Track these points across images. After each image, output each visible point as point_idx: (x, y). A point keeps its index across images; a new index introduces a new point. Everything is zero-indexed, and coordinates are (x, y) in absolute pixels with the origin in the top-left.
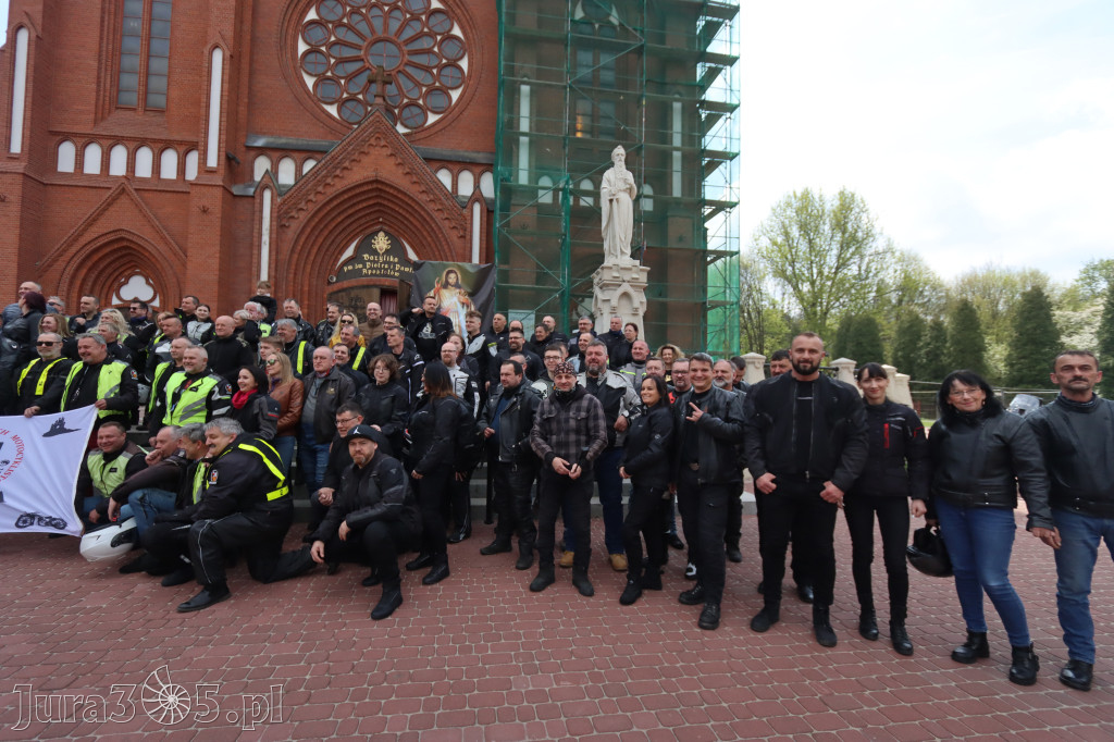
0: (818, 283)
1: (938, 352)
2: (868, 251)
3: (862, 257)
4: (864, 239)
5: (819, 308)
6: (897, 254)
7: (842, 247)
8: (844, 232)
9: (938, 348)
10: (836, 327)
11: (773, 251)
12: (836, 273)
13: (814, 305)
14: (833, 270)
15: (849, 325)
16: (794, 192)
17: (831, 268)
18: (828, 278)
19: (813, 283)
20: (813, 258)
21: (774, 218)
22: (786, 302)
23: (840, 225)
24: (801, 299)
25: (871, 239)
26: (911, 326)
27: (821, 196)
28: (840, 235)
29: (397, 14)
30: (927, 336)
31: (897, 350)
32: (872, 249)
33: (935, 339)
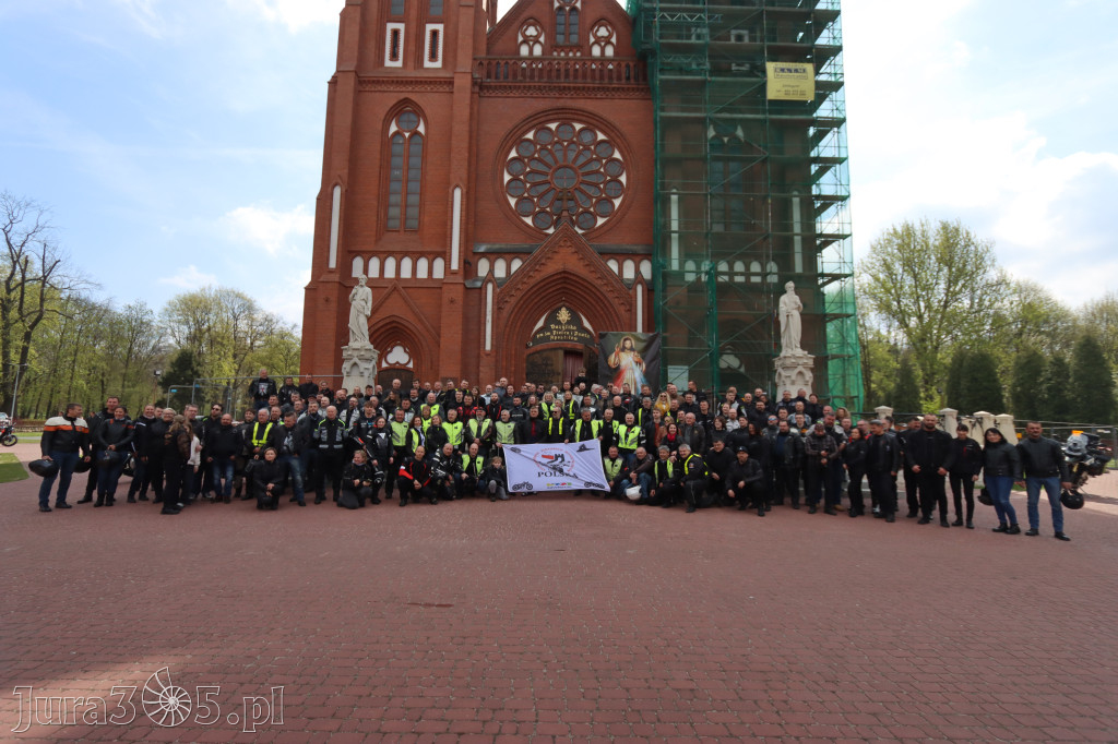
0: (926, 316)
1: (1060, 387)
2: (980, 280)
3: (973, 291)
4: (973, 273)
5: (928, 343)
6: (1013, 285)
7: (950, 281)
8: (950, 267)
9: (1060, 383)
10: (948, 361)
11: (875, 288)
12: (945, 306)
13: (923, 340)
14: (942, 303)
15: (962, 361)
16: (894, 229)
17: (940, 301)
18: (937, 311)
19: (920, 317)
20: (919, 292)
21: (875, 256)
22: (893, 334)
23: (947, 259)
24: (909, 333)
25: (981, 272)
26: (1029, 362)
27: (924, 231)
28: (946, 270)
29: (573, 146)
30: (1047, 371)
31: (1014, 386)
32: (984, 282)
33: (1057, 374)
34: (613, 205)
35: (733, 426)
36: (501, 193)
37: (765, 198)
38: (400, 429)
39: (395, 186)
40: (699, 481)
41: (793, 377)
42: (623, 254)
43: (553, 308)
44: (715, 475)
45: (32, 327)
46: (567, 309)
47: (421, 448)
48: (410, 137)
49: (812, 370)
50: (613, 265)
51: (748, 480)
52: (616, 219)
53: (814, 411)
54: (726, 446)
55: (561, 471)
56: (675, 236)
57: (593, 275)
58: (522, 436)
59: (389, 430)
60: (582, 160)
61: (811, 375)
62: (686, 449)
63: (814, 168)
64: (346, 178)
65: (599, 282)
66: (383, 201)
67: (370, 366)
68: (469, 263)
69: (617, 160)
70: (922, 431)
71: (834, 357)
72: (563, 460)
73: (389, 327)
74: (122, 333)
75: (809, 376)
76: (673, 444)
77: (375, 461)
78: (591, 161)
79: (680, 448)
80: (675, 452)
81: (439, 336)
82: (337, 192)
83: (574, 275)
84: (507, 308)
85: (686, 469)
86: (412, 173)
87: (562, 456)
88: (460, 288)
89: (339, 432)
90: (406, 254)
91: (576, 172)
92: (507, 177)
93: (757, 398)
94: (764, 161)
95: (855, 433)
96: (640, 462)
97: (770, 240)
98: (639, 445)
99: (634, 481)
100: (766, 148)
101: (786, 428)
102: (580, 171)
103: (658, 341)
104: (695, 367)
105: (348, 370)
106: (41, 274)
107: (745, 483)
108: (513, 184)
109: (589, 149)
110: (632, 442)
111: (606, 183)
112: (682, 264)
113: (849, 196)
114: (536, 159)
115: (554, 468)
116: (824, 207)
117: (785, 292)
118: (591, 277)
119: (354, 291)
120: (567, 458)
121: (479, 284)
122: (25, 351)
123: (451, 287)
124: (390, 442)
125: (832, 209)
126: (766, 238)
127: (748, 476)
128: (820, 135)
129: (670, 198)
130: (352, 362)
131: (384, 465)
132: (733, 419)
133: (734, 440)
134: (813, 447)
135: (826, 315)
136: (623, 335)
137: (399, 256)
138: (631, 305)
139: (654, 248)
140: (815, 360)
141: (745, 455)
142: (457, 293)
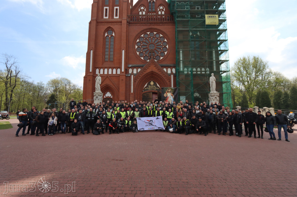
0: (250, 82)
2: (264, 72)
3: (262, 75)
4: (262, 70)
5: (250, 89)
6: (273, 73)
7: (256, 72)
8: (256, 68)
9: (286, 99)
10: (256, 94)
11: (236, 74)
12: (255, 79)
13: (249, 88)
14: (254, 78)
15: (260, 94)
16: (241, 59)
17: (253, 78)
18: (252, 81)
19: (248, 82)
20: (248, 75)
21: (235, 66)
22: (241, 87)
23: (255, 66)
24: (245, 87)
25: (265, 69)
26: (278, 94)
27: (249, 59)
28: (255, 69)
30: (283, 96)
31: (274, 100)
32: (265, 72)
33: (286, 97)
34: (165, 54)
35: (198, 112)
36: (135, 51)
37: (206, 51)
38: (109, 114)
39: (107, 50)
40: (189, 127)
41: (214, 99)
42: (168, 67)
43: (149, 81)
44: (193, 125)
45: (13, 89)
46: (153, 81)
47: (115, 119)
48: (111, 37)
49: (219, 97)
50: (165, 70)
51: (202, 126)
52: (166, 57)
53: (219, 108)
54: (196, 117)
55: (152, 124)
56: (181, 62)
57: (160, 72)
58: (141, 115)
59: (106, 114)
60: (156, 42)
61: (219, 98)
62: (185, 118)
63: (219, 43)
64: (94, 48)
65: (161, 74)
66: (104, 54)
67: (101, 97)
68: (127, 70)
69: (166, 42)
70: (249, 112)
71: (225, 93)
72: (152, 121)
73: (106, 87)
74: (37, 90)
75: (218, 98)
76: (182, 117)
77: (103, 122)
78: (158, 42)
79: (184, 118)
80: (182, 119)
81: (119, 89)
82: (92, 52)
83: (155, 72)
84: (137, 81)
85: (185, 123)
86: (111, 46)
87: (152, 120)
88: (125, 76)
89: (93, 115)
90: (110, 68)
91: (155, 45)
92: (136, 47)
93: (204, 104)
94: (205, 41)
95: (230, 113)
96: (173, 122)
97: (207, 62)
98: (172, 117)
99: (171, 127)
100: (205, 37)
101: (212, 112)
102: (156, 45)
103: (178, 90)
104: (187, 96)
105: (95, 98)
106: (15, 75)
107: (201, 127)
108: (138, 49)
109: (158, 39)
110: (171, 116)
111: (163, 48)
112: (183, 69)
113: (228, 50)
114: (144, 42)
115: (150, 124)
116: (222, 53)
117: (211, 76)
118: (159, 73)
119: (96, 78)
120: (153, 121)
121: (129, 75)
122: (11, 94)
123: (122, 76)
124: (106, 117)
125: (224, 53)
126: (206, 61)
127: (202, 125)
128: (220, 34)
129: (180, 52)
130: (96, 96)
131: (105, 123)
132: (198, 110)
133: (198, 115)
134: (219, 117)
135: (222, 82)
136: (168, 88)
137: (104, 68)
138: (170, 80)
139: (176, 65)
140: (219, 94)
141: (201, 120)
142: (124, 78)
